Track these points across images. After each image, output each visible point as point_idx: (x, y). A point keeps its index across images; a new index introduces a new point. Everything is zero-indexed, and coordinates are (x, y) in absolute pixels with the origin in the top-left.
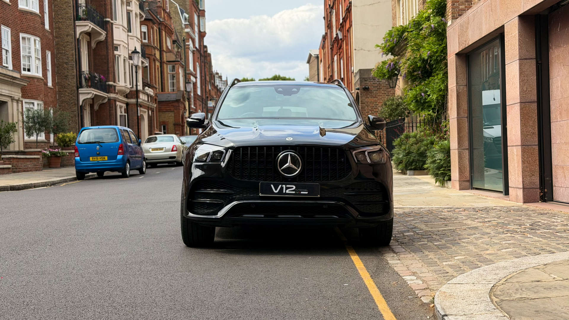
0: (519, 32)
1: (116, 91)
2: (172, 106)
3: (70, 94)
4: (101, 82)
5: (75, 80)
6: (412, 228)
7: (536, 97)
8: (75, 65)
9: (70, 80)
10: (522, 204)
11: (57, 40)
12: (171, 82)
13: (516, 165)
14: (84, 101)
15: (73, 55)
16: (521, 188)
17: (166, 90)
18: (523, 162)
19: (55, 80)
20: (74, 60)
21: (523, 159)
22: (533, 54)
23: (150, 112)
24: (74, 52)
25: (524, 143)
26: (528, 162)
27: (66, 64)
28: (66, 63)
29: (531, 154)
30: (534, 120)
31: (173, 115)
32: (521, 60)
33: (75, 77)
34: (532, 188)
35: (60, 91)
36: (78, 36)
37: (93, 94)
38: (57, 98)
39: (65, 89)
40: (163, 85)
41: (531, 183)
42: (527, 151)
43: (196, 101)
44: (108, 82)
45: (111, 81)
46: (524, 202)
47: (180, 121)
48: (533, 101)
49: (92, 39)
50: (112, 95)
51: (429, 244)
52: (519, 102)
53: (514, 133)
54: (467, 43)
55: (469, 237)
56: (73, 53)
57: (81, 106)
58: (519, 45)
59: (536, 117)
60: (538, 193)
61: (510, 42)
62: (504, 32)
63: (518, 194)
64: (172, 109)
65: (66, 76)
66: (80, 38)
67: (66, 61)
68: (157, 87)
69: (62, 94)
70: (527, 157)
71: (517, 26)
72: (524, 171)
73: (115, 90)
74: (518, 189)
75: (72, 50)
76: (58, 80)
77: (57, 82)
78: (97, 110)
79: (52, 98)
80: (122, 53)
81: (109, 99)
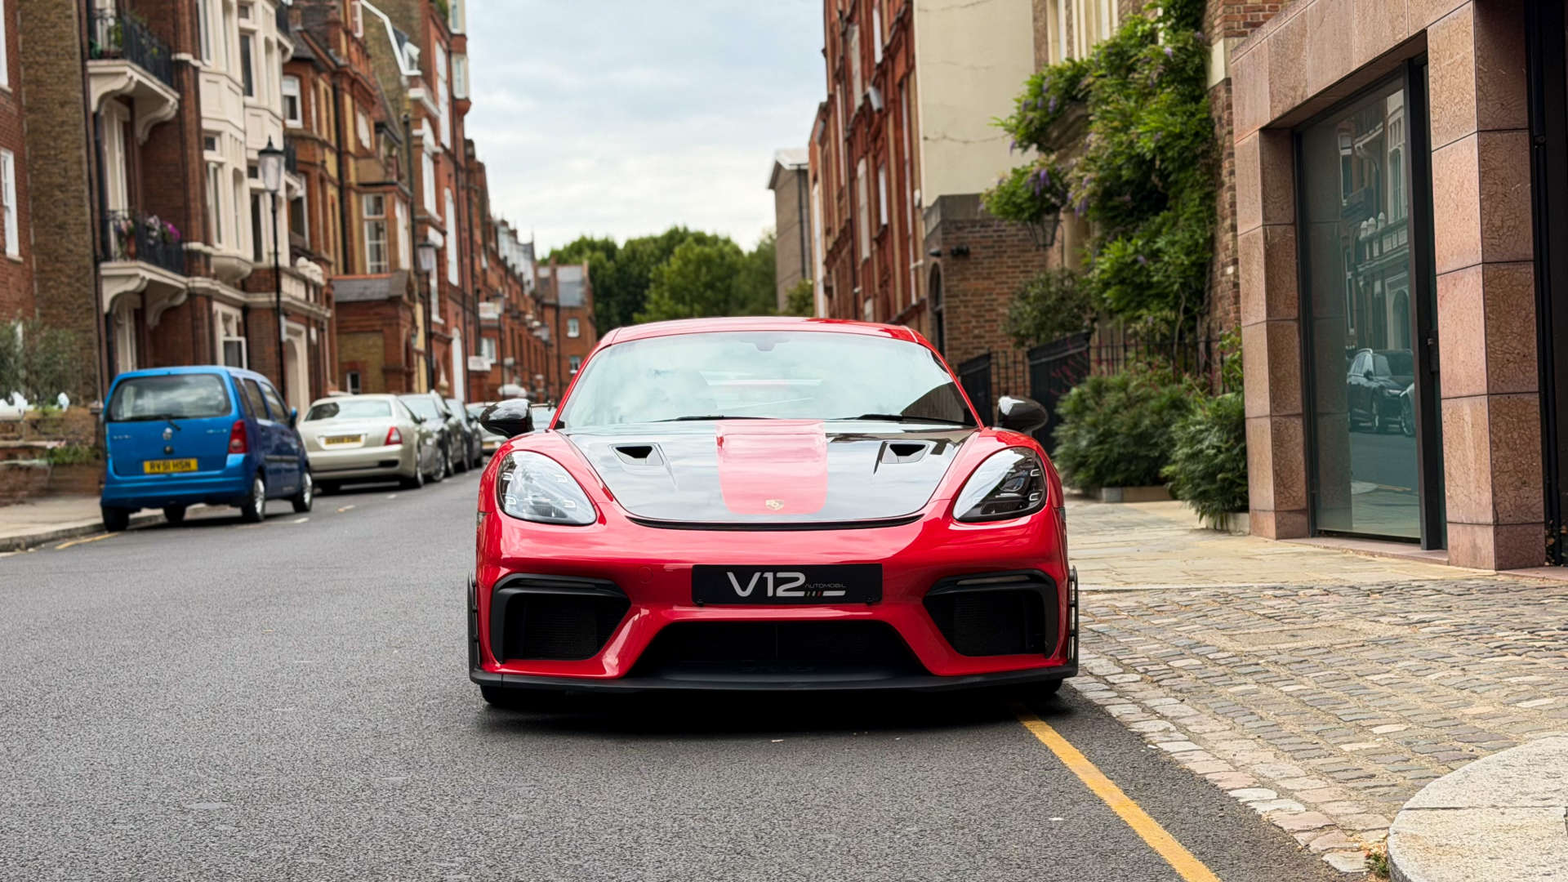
0: (1477, 49)
1: (212, 271)
2: (377, 314)
3: (73, 281)
4: (165, 242)
5: (88, 237)
6: (1191, 647)
7: (1531, 245)
8: (87, 193)
9: (73, 238)
10: (1493, 572)
11: (31, 117)
12: (371, 246)
13: (1471, 455)
14: (117, 302)
15: (80, 163)
16: (1489, 525)
17: (358, 269)
18: (1495, 445)
19: (28, 236)
20: (85, 177)
21: (1495, 435)
22: (1520, 115)
23: (313, 332)
24: (83, 152)
25: (1496, 387)
26: (1511, 445)
27: (62, 192)
28: (60, 187)
29: (1520, 420)
30: (1527, 316)
31: (380, 342)
32: (1484, 135)
33: (89, 228)
34: (1523, 524)
35: (43, 271)
36: (94, 106)
37: (143, 279)
38: (36, 291)
39: (59, 265)
40: (349, 253)
41: (1518, 507)
42: (1505, 410)
43: (445, 302)
44: (187, 241)
45: (197, 241)
46: (1500, 567)
47: (399, 361)
48: (1520, 257)
49: (137, 114)
50: (200, 282)
51: (1265, 691)
52: (1480, 260)
53: (1461, 358)
54: (1299, 93)
55: (1388, 668)
56: (80, 157)
57: (107, 316)
58: (1478, 88)
59: (1533, 308)
60: (1542, 537)
61: (1446, 81)
62: (1426, 52)
63: (1479, 542)
64: (378, 324)
65: (60, 227)
66: (102, 113)
67: (61, 181)
68: (331, 258)
69: (49, 279)
70: (1504, 428)
71: (1471, 29)
72: (1495, 472)
73: (208, 266)
74: (1477, 528)
75: (79, 148)
76: (36, 236)
77: (33, 241)
78: (156, 328)
79: (19, 290)
80: (227, 157)
81: (192, 294)
